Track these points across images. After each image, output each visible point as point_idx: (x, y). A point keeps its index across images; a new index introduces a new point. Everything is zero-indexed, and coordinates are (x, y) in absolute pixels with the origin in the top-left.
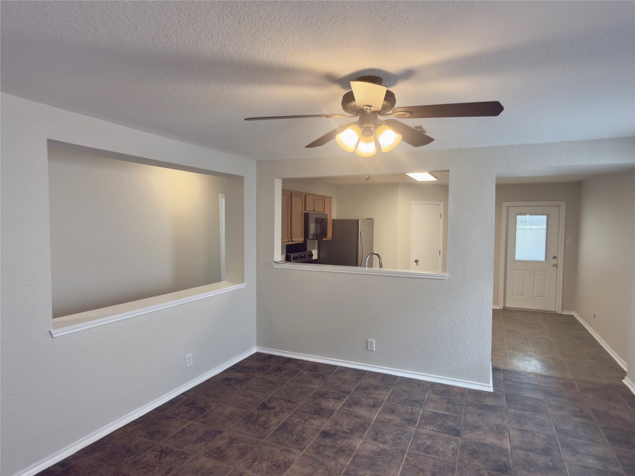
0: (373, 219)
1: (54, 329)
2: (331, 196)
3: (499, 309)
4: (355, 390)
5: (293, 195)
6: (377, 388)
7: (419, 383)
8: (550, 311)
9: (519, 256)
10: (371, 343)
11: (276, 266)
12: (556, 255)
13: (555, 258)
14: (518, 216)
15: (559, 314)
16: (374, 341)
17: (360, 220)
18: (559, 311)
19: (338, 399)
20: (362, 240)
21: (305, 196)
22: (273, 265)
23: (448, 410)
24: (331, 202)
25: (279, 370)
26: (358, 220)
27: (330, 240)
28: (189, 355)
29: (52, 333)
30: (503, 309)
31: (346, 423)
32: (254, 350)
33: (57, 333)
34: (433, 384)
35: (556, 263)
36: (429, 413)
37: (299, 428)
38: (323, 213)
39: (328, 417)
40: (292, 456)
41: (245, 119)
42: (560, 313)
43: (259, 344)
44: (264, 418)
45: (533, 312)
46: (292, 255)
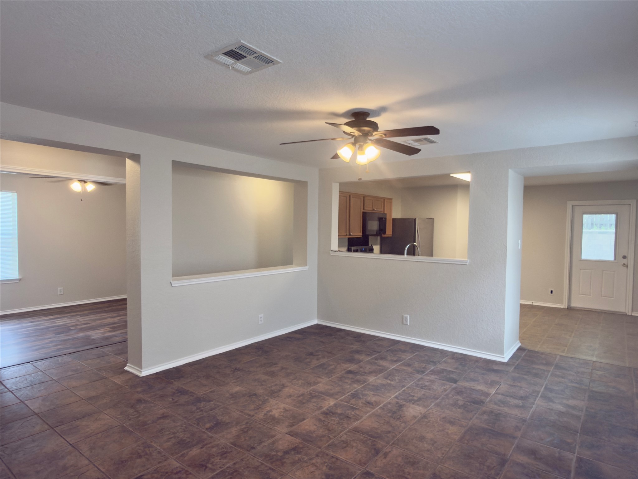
0: (433, 219)
1: (173, 281)
2: (392, 198)
3: (563, 308)
4: (386, 351)
5: (351, 196)
6: (404, 351)
7: (443, 352)
8: (621, 312)
9: (585, 256)
10: (406, 318)
11: (332, 254)
12: (626, 255)
13: (624, 257)
14: (584, 215)
15: (628, 315)
16: (408, 317)
17: (417, 219)
18: (628, 312)
19: (369, 355)
20: (419, 238)
21: (364, 198)
22: (330, 253)
23: (456, 369)
24: (391, 203)
25: (331, 335)
26: (415, 219)
27: (390, 237)
28: (262, 315)
29: (172, 283)
30: (568, 308)
31: (368, 368)
32: (315, 322)
33: (175, 284)
34: (454, 354)
35: (626, 263)
36: (439, 369)
37: (332, 367)
38: (382, 212)
39: (356, 364)
40: (319, 380)
41: (280, 144)
42: (630, 314)
43: (319, 318)
44: (308, 360)
45: (600, 312)
46: (353, 248)
